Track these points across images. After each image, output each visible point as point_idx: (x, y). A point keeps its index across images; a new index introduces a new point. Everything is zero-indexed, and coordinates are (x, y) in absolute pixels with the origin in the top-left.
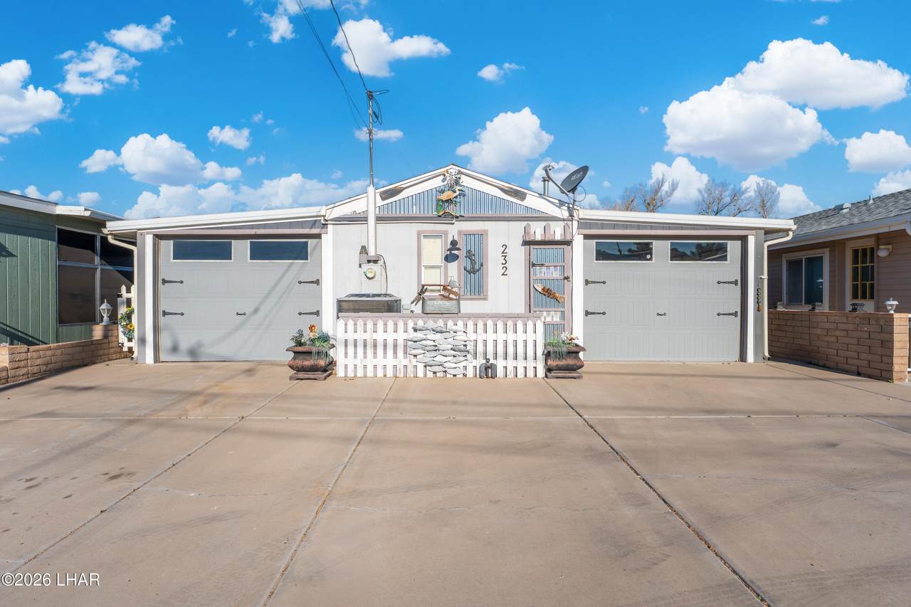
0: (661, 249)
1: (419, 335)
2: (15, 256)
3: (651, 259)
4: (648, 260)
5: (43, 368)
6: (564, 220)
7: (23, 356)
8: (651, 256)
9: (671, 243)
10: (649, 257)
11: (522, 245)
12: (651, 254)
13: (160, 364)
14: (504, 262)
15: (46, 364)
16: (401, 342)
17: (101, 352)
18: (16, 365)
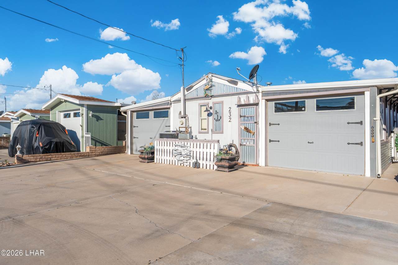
0: (311, 104)
1: (176, 148)
2: (103, 120)
3: (304, 110)
4: (303, 111)
5: (101, 153)
6: (255, 93)
7: (94, 149)
8: (305, 109)
9: (316, 100)
10: (303, 109)
11: (237, 107)
12: (305, 107)
13: (133, 155)
14: (230, 115)
15: (102, 152)
16: (171, 151)
17: (122, 150)
18: (92, 152)
